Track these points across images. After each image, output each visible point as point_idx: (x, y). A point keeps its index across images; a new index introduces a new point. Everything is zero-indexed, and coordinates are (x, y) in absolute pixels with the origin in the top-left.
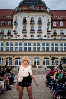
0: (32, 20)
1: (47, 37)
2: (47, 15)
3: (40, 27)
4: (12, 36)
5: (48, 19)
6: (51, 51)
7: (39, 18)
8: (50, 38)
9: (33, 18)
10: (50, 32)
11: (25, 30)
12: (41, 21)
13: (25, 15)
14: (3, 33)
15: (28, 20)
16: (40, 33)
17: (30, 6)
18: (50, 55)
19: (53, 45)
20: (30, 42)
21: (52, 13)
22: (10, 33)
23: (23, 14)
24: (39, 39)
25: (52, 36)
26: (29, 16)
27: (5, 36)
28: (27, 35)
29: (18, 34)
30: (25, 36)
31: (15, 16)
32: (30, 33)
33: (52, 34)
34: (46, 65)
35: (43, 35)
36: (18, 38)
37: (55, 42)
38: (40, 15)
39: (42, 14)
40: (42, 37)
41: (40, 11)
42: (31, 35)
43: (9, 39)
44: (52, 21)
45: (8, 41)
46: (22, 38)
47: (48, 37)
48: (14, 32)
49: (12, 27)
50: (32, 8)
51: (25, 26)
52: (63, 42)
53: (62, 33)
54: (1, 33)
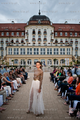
0: (39, 31)
1: (50, 44)
2: (50, 27)
3: (45, 36)
4: (25, 43)
5: (52, 31)
6: (53, 54)
7: (45, 30)
8: (53, 45)
10: (53, 40)
11: (34, 39)
12: (46, 32)
13: (34, 27)
14: (18, 41)
15: (37, 32)
16: (45, 41)
18: (53, 58)
19: (55, 50)
20: (38, 48)
21: (54, 26)
22: (23, 41)
23: (32, 27)
24: (45, 46)
25: (54, 43)
26: (37, 28)
27: (20, 43)
28: (35, 43)
29: (29, 42)
30: (34, 43)
31: (27, 28)
32: (38, 41)
33: (54, 41)
34: (50, 65)
35: (47, 43)
36: (29, 45)
37: (56, 48)
38: (45, 27)
41: (45, 24)
43: (23, 46)
44: (55, 32)
45: (21, 48)
46: (32, 45)
48: (26, 41)
50: (39, 22)
51: (34, 36)
52: (63, 48)
53: (62, 41)
54: (16, 41)
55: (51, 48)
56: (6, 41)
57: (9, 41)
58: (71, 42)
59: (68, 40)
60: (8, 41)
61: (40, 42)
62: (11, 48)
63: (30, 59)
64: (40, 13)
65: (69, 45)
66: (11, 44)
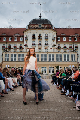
0: (39, 36)
1: (52, 50)
2: (52, 32)
3: (47, 41)
4: (23, 49)
5: (54, 35)
6: (56, 61)
7: (46, 34)
8: (56, 50)
9: (41, 34)
10: (55, 45)
12: (47, 37)
13: (34, 32)
14: (16, 47)
15: (37, 36)
16: (46, 46)
17: (38, 24)
19: (57, 56)
20: (38, 53)
21: (57, 30)
22: (22, 47)
23: (32, 31)
24: (46, 52)
25: (56, 49)
26: (37, 33)
27: (18, 49)
28: (36, 48)
29: (28, 48)
31: (26, 32)
32: (38, 46)
33: (57, 47)
34: (52, 73)
35: (49, 48)
36: (28, 50)
38: (46, 31)
39: (48, 31)
40: (48, 50)
41: (47, 28)
42: (39, 48)
43: (21, 51)
44: (57, 36)
45: (20, 53)
47: (54, 49)
48: (25, 46)
49: (23, 42)
50: (40, 26)
51: (34, 41)
52: (66, 54)
53: (65, 47)
54: (14, 47)
55: (53, 54)
56: (3, 47)
57: (6, 47)
58: (76, 47)
59: (72, 46)
60: (4, 47)
61: (41, 48)
62: (7, 53)
64: (40, 17)
65: (74, 51)
66: (8, 50)
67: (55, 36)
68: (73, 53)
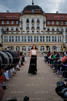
0: (32, 20)
1: (43, 32)
3: (38, 25)
4: (19, 31)
7: (38, 19)
9: (34, 19)
10: (45, 28)
11: (28, 27)
12: (39, 21)
13: (27, 17)
14: (13, 30)
15: (30, 20)
16: (38, 29)
17: (31, 10)
18: (45, 45)
19: (47, 37)
20: (31, 35)
23: (26, 16)
24: (38, 34)
25: (46, 32)
26: (31, 18)
27: (15, 31)
28: (29, 31)
29: (23, 30)
30: (28, 31)
31: (21, 17)
32: (32, 29)
33: (46, 30)
34: (42, 51)
35: (40, 31)
36: (23, 33)
37: (48, 35)
40: (40, 32)
42: (32, 31)
43: (17, 34)
44: (47, 21)
46: (26, 33)
47: (44, 32)
48: (20, 29)
49: (19, 25)
50: (33, 11)
51: (28, 25)
52: (54, 36)
53: (53, 30)
54: (11, 30)
55: (44, 35)
56: (2, 30)
58: (62, 30)
59: (59, 29)
60: (3, 30)
61: (34, 31)
62: (6, 35)
63: (25, 46)
64: (33, 4)
65: (60, 33)
66: (6, 32)
67: (45, 21)
68: (60, 35)
